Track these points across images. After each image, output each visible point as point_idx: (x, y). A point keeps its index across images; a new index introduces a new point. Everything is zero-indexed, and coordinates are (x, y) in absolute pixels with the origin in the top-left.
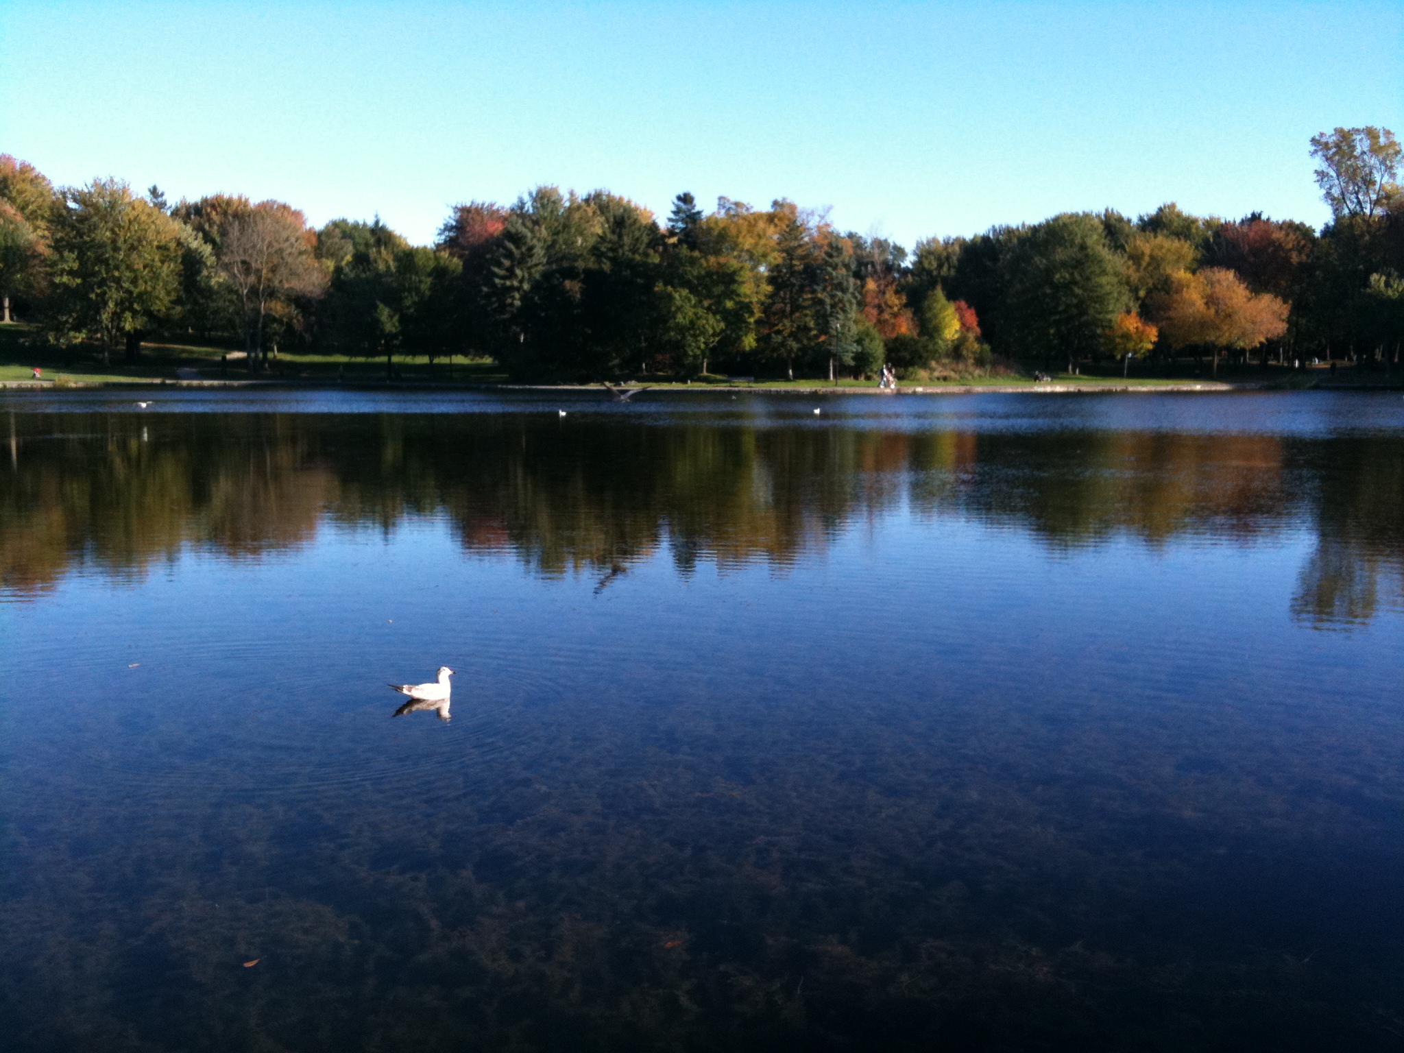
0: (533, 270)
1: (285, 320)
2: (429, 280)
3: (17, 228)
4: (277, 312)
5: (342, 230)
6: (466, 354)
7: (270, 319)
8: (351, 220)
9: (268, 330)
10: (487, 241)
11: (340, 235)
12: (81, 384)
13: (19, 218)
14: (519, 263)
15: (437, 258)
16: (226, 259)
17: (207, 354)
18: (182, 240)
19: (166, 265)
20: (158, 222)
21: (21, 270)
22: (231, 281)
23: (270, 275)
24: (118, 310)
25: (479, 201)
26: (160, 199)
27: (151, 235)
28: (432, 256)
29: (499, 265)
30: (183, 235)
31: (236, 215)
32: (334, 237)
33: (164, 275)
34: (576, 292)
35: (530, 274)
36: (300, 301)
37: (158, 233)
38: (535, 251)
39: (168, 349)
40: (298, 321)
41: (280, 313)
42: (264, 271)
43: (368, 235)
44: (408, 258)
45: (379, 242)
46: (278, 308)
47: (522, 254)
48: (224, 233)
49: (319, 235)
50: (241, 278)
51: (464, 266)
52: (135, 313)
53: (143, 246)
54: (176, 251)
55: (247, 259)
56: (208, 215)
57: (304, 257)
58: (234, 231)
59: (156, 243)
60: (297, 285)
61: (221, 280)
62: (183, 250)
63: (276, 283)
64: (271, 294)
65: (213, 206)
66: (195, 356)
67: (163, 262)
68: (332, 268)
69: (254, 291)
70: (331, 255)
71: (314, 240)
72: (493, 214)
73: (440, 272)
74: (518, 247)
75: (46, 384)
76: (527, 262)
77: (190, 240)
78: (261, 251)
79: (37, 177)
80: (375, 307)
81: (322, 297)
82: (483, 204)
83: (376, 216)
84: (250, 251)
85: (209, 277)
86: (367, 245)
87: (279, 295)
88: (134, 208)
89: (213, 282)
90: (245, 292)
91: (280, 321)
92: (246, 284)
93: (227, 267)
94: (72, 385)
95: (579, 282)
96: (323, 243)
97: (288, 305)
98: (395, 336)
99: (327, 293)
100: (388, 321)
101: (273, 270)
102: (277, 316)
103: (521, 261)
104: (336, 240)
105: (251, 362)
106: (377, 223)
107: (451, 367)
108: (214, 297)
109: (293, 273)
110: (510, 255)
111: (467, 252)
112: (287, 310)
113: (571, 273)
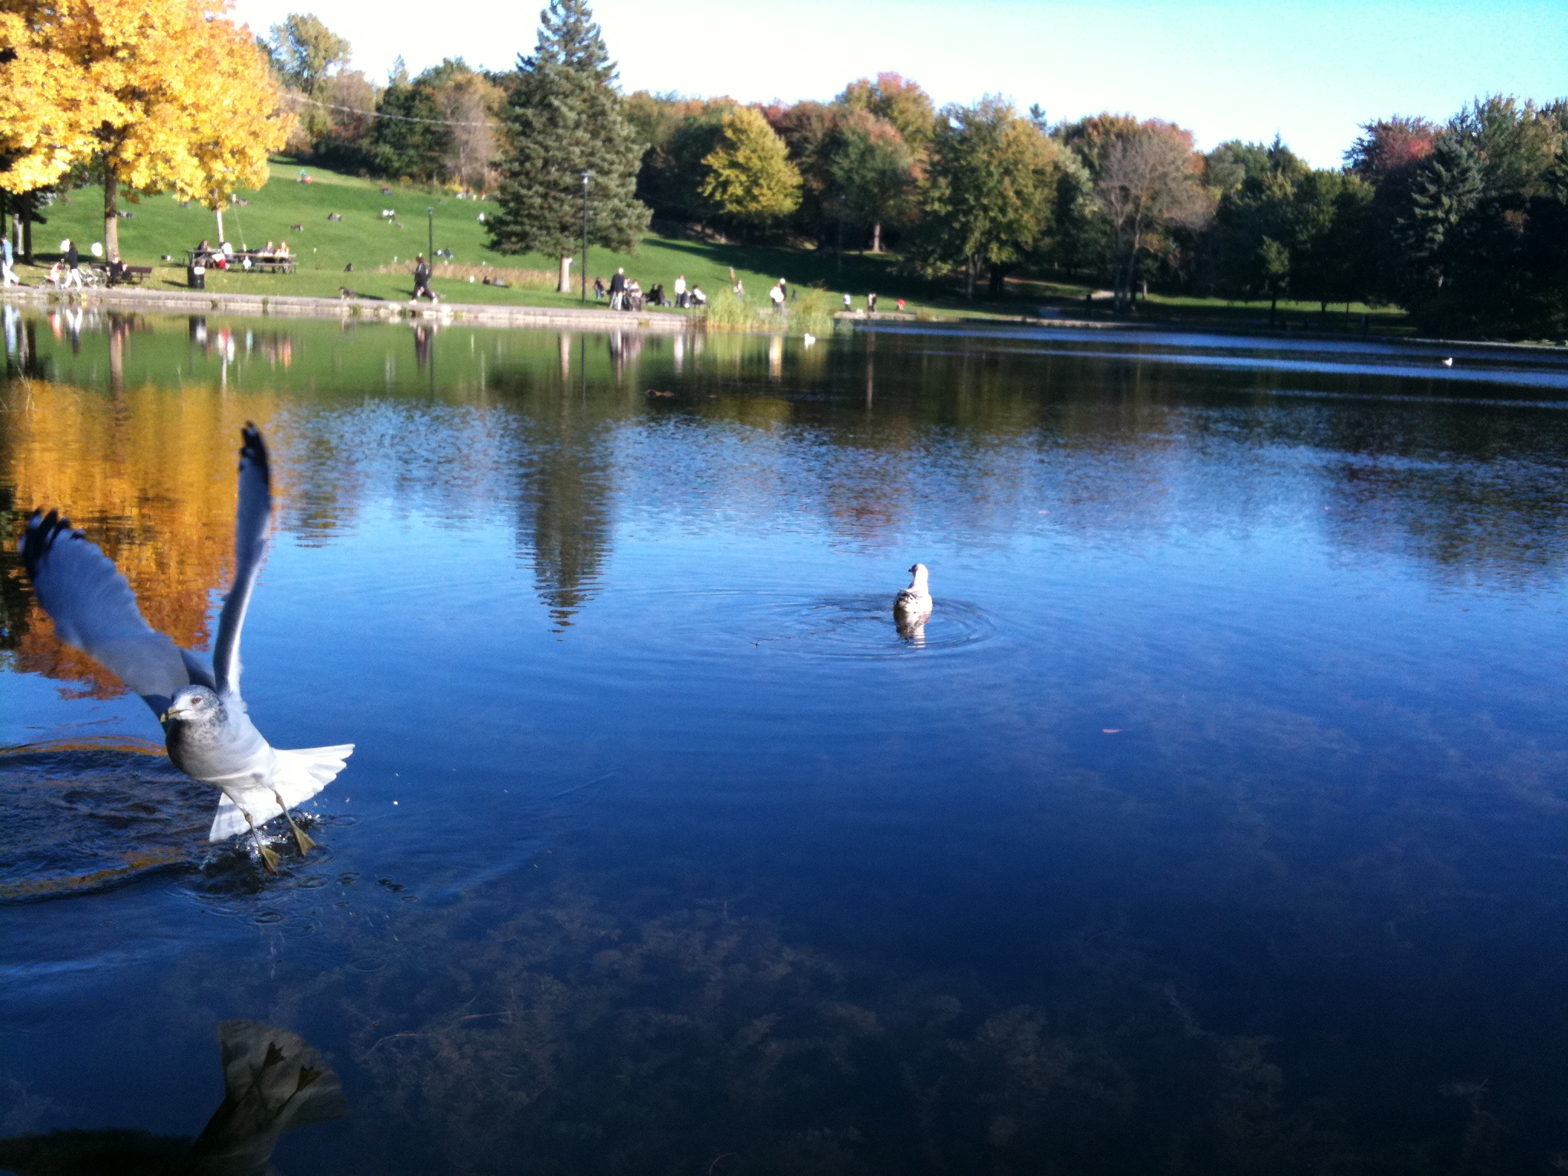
0: (1464, 199)
1: (1160, 254)
2: (1332, 209)
3: (895, 151)
4: (1152, 246)
5: (1234, 154)
6: (1366, 302)
7: (1145, 253)
8: (1245, 143)
9: (1141, 266)
10: (1409, 163)
11: (1232, 159)
12: (942, 319)
13: (899, 140)
14: (1448, 189)
15: (1344, 183)
16: (1103, 185)
17: (1073, 292)
18: (1060, 164)
19: (1039, 191)
20: (1037, 143)
21: (895, 196)
22: (1106, 210)
23: (1150, 203)
24: (984, 241)
25: (1403, 116)
26: (1040, 119)
27: (1028, 157)
28: (1339, 180)
29: (1423, 191)
30: (1062, 158)
31: (1119, 136)
32: (1223, 161)
33: (1036, 202)
34: (1518, 225)
35: (1460, 202)
36: (1179, 233)
37: (1036, 155)
38: (1470, 174)
39: (1033, 286)
40: (1175, 256)
41: (1156, 247)
42: (1144, 199)
43: (1265, 159)
44: (1310, 184)
45: (1276, 166)
46: (1154, 241)
47: (1453, 177)
48: (1104, 155)
49: (1207, 160)
50: (1118, 206)
51: (1376, 192)
52: (1002, 244)
53: (1018, 170)
54: (1052, 175)
55: (1127, 184)
56: (1089, 135)
57: (1190, 182)
58: (1116, 153)
59: (1032, 167)
60: (1177, 214)
61: (1096, 209)
62: (1060, 174)
63: (1155, 212)
64: (1149, 225)
65: (1095, 126)
66: (1059, 294)
67: (1036, 187)
68: (1219, 197)
69: (1130, 222)
70: (1219, 181)
71: (1201, 164)
72: (1421, 131)
73: (1346, 201)
74: (1448, 170)
75: (909, 317)
76: (1458, 188)
77: (1067, 163)
78: (1143, 176)
79: (920, 96)
80: (1261, 242)
81: (1205, 229)
82: (1408, 120)
83: (1277, 136)
84: (1131, 176)
85: (1083, 205)
86: (1263, 169)
87: (1157, 226)
88: (1014, 128)
89: (1087, 211)
90: (1121, 221)
91: (1155, 257)
92: (1122, 213)
93: (1103, 194)
94: (934, 319)
95: (1524, 212)
96: (1211, 168)
97: (1166, 238)
98: (1281, 277)
99: (1209, 224)
100: (1276, 257)
101: (1153, 198)
102: (1152, 251)
103: (1450, 188)
104: (1227, 165)
105: (1117, 303)
106: (1277, 144)
107: (1348, 316)
108: (1086, 227)
109: (1175, 201)
110: (1437, 179)
111: (1381, 178)
112: (1163, 244)
113: (1513, 202)
